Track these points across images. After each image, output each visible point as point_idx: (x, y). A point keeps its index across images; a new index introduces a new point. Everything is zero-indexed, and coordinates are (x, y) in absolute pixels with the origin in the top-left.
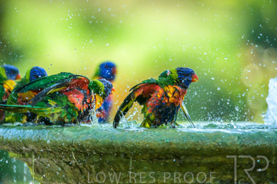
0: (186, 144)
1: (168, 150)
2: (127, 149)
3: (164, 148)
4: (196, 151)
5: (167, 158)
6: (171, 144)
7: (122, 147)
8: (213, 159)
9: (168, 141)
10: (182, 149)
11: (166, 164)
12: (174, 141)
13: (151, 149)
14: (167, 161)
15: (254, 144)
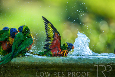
0: (41, 63)
1: (33, 65)
2: (16, 65)
3: (31, 64)
4: (45, 66)
5: (33, 69)
6: (34, 63)
7: (14, 64)
8: (52, 69)
9: (33, 61)
10: (39, 65)
11: (32, 71)
12: (36, 61)
13: (26, 65)
14: (33, 70)
15: (69, 63)
